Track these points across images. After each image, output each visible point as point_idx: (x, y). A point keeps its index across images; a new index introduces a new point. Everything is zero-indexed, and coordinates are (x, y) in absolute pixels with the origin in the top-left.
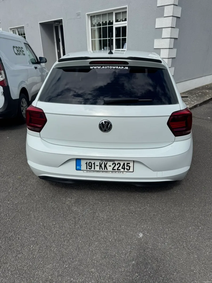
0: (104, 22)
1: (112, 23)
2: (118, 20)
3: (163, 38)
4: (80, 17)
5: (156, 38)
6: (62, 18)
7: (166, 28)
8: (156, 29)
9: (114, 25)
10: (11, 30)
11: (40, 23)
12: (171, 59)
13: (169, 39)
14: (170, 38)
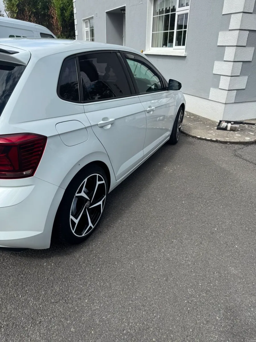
0: (161, 10)
1: (174, 10)
2: (183, 4)
3: (231, 29)
4: (142, 2)
5: (221, 30)
6: (126, 5)
7: (236, 14)
8: (224, 16)
9: (177, 12)
10: (84, 21)
11: (106, 12)
12: (242, 63)
13: (238, 31)
14: (240, 30)
